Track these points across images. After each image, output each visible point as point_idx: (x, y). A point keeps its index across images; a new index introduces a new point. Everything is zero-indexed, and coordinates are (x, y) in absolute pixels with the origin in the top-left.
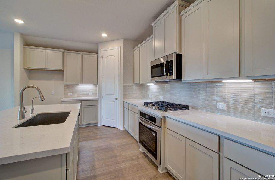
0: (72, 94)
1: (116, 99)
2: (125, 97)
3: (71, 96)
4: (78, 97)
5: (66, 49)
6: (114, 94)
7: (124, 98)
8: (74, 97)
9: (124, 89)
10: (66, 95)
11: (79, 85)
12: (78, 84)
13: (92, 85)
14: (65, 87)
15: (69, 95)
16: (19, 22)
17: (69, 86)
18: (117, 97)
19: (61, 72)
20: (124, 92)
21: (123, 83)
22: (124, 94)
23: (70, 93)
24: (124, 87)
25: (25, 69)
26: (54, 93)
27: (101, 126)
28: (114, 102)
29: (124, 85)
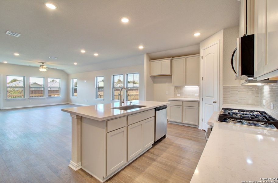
0: (180, 94)
1: (215, 102)
2: (225, 101)
3: (179, 97)
4: (184, 97)
5: (173, 57)
6: (213, 97)
7: (223, 102)
8: (182, 98)
9: (224, 91)
10: (175, 95)
11: (185, 86)
12: (183, 86)
13: (198, 86)
14: (174, 88)
15: (177, 96)
16: (141, 47)
17: (178, 88)
18: (215, 100)
19: (170, 76)
20: (223, 94)
21: (223, 84)
22: (223, 98)
23: (178, 93)
24: (224, 88)
25: (150, 76)
26: (167, 93)
27: (202, 129)
28: (213, 106)
29: (224, 87)
